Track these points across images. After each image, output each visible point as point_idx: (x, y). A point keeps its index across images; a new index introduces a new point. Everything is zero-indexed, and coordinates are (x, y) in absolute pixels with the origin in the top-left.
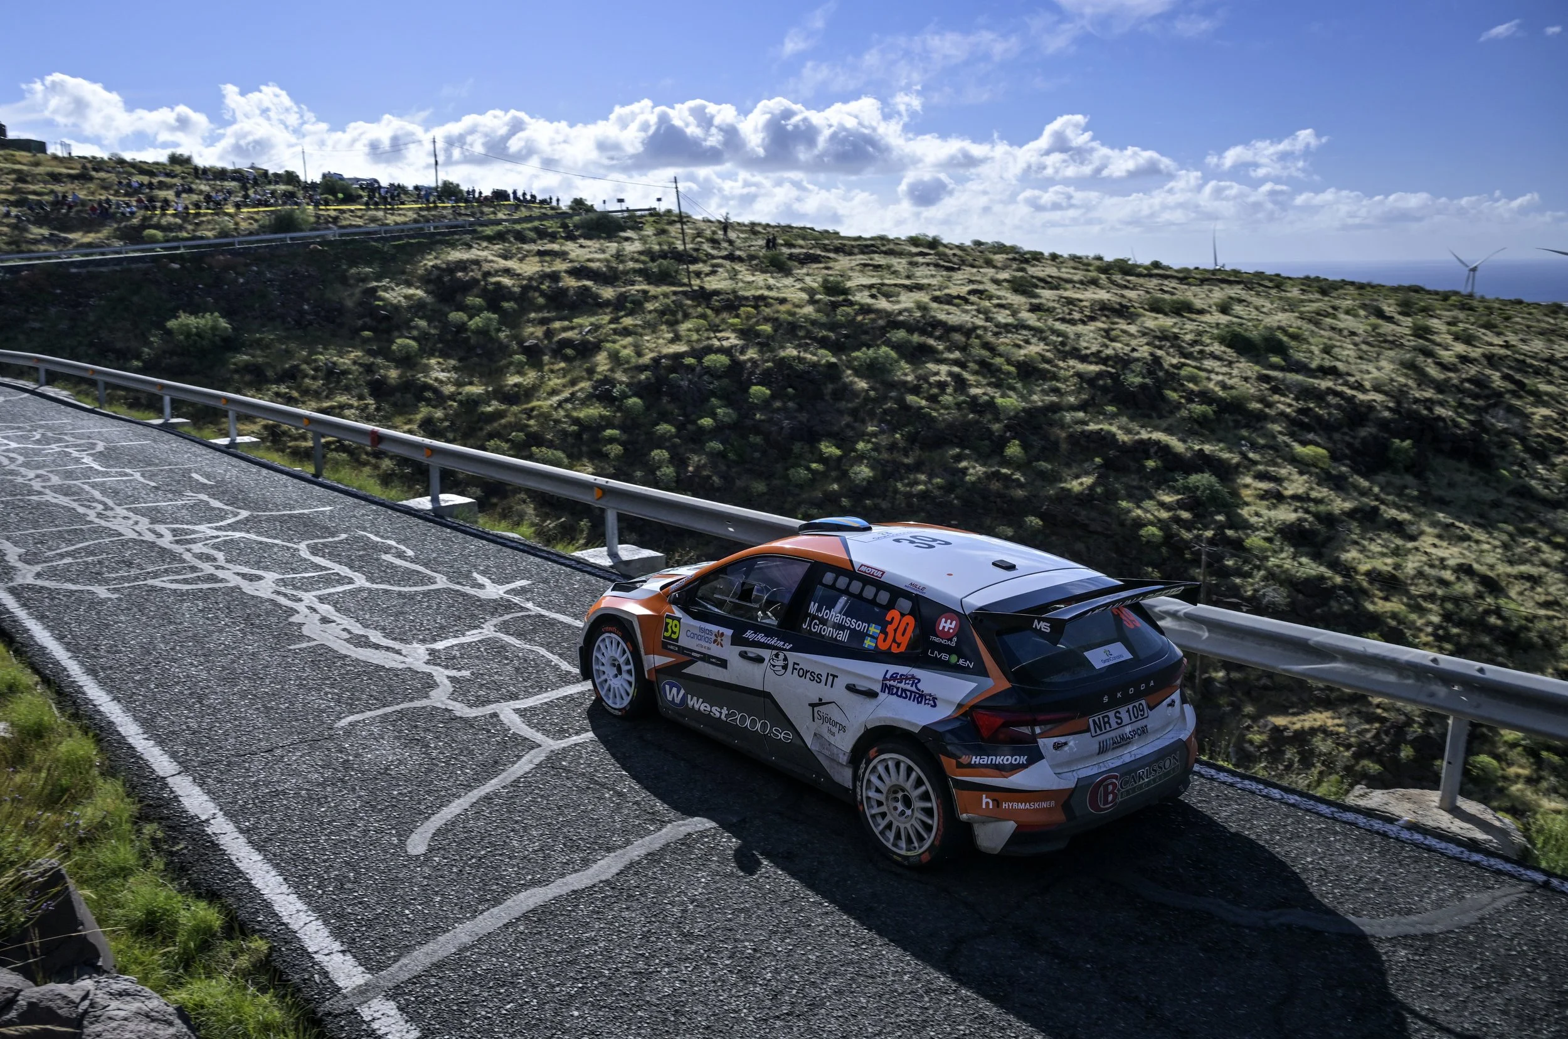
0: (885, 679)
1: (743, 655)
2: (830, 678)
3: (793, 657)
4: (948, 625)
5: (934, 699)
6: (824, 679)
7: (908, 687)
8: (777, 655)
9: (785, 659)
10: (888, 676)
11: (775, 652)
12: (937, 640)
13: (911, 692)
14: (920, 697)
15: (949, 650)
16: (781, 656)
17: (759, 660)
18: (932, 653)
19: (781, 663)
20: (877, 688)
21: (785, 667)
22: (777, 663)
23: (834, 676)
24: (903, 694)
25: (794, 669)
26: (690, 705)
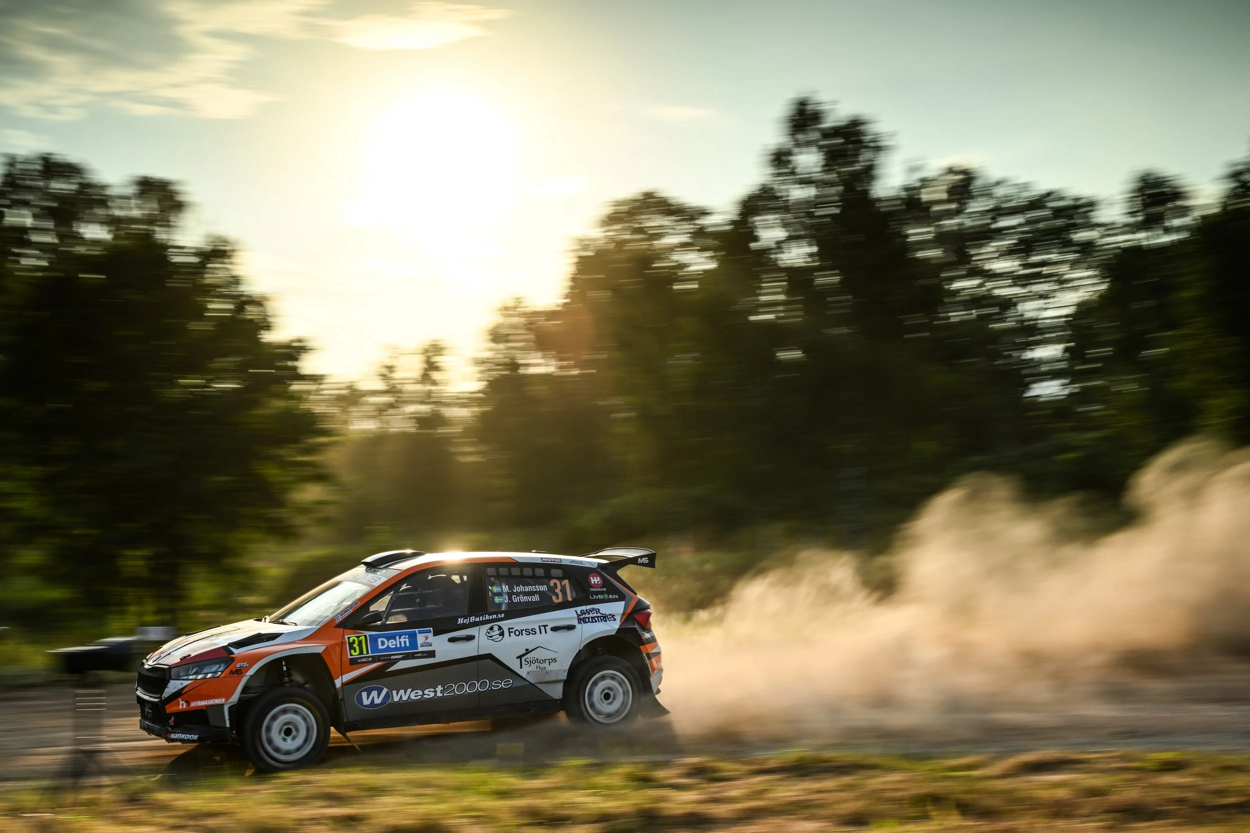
0: (578, 615)
1: (452, 640)
2: (542, 629)
3: (506, 624)
4: (596, 581)
5: (613, 616)
6: (537, 630)
7: (595, 615)
8: (491, 628)
9: (500, 628)
10: (579, 613)
11: (489, 625)
12: (595, 590)
13: (598, 617)
14: (605, 618)
15: (602, 593)
16: (496, 628)
17: (470, 638)
18: (592, 597)
19: (498, 632)
20: (575, 622)
21: (502, 634)
22: (493, 634)
23: (545, 626)
24: (593, 620)
25: (510, 632)
26: (396, 699)
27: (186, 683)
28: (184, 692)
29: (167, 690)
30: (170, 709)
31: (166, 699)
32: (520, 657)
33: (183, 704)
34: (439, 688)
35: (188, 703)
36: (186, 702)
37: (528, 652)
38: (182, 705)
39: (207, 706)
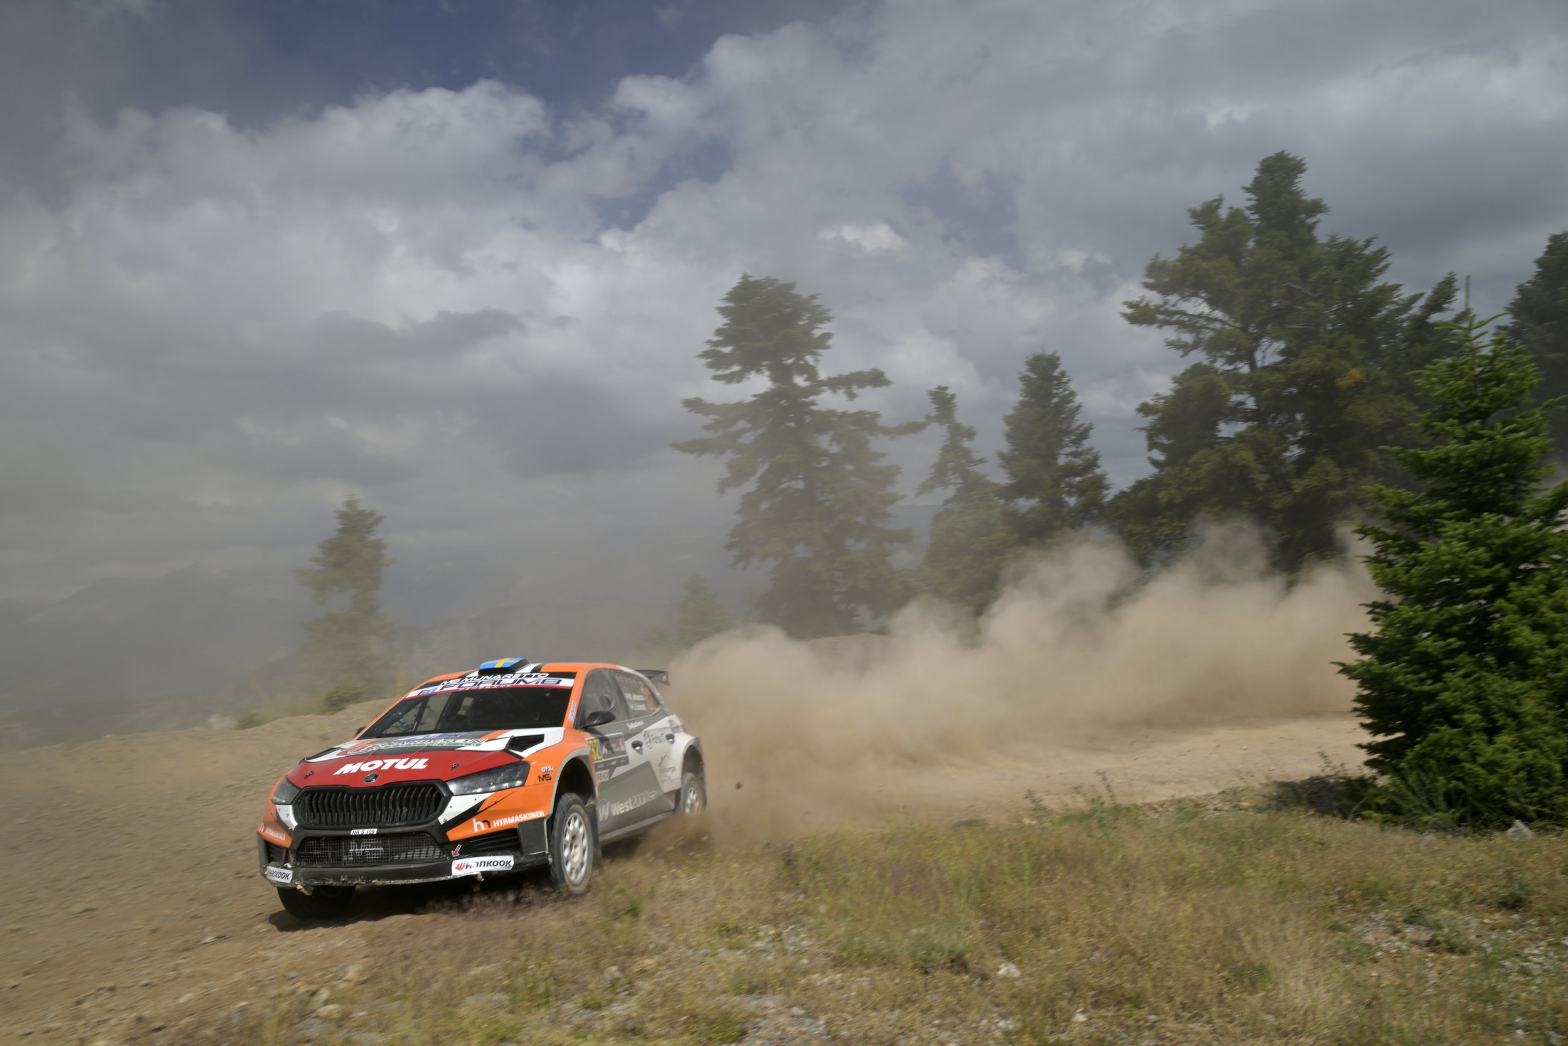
1: (633, 746)
2: (662, 736)
7: (675, 725)
16: (647, 735)
17: (640, 744)
21: (650, 741)
25: (653, 740)
26: (614, 814)
27: (481, 798)
28: (481, 809)
29: (448, 810)
30: (453, 835)
31: (446, 823)
32: (660, 765)
33: (479, 826)
34: (630, 801)
35: (487, 822)
36: (484, 822)
37: (663, 759)
38: (477, 827)
39: (521, 824)
